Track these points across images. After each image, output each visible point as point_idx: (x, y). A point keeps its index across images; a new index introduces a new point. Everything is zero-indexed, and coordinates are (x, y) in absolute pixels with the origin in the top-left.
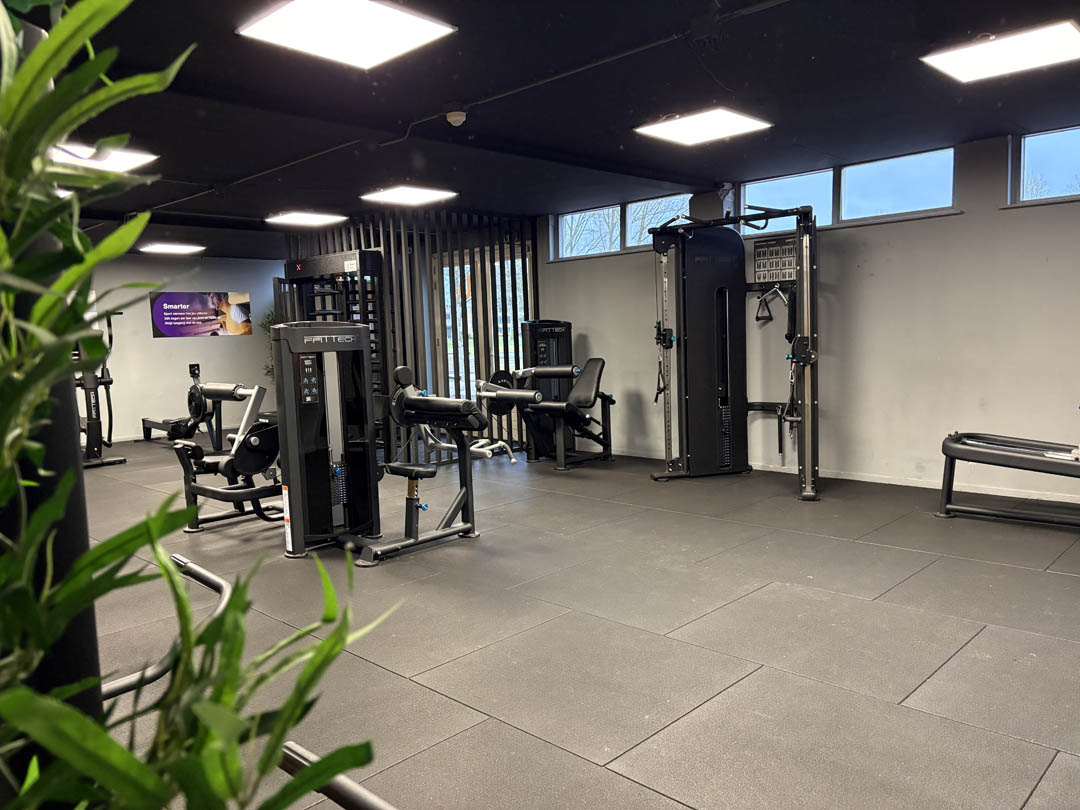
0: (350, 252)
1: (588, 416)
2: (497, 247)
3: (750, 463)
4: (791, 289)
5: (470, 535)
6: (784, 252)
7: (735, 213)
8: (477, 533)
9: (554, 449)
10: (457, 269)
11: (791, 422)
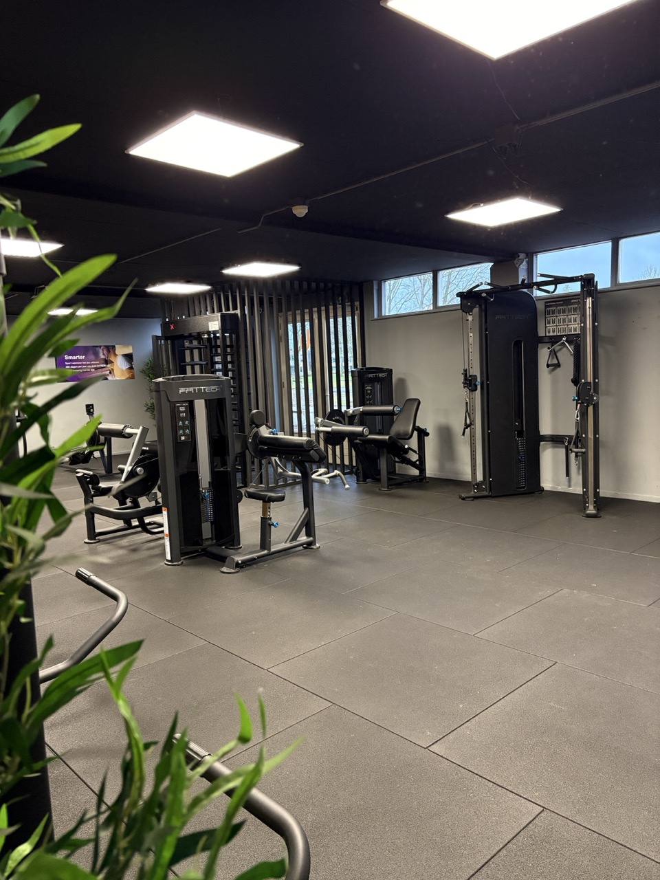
0: (213, 315)
1: (406, 447)
2: (331, 307)
3: (542, 485)
4: (576, 341)
5: (312, 547)
6: (570, 311)
7: (528, 280)
8: (318, 545)
9: (379, 474)
10: (299, 325)
11: (576, 453)
